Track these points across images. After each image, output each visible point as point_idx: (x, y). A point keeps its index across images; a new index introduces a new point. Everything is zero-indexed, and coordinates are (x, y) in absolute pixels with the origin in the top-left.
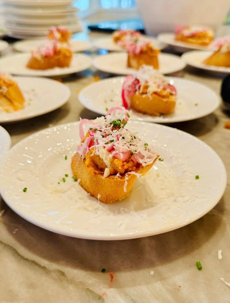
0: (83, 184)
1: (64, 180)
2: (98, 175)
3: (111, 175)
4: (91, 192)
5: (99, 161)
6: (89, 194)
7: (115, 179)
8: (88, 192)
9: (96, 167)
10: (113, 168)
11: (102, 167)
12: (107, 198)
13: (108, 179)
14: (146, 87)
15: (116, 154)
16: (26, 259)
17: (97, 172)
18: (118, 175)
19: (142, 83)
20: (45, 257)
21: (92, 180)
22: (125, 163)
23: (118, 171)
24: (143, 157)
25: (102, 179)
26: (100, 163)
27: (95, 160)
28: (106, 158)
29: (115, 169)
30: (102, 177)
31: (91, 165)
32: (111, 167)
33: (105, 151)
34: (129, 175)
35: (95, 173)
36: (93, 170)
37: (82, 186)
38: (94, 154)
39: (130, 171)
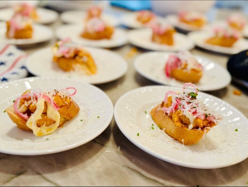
0: (168, 131)
1: (153, 128)
2: (184, 127)
3: (193, 128)
4: (175, 137)
5: (184, 119)
6: (173, 138)
7: (198, 131)
8: (172, 137)
9: (181, 122)
10: (195, 124)
11: (186, 122)
12: (189, 142)
13: (192, 131)
14: (186, 65)
15: (199, 115)
16: (149, 179)
17: (183, 125)
18: (200, 128)
19: (183, 62)
20: (160, 177)
21: (178, 130)
22: (204, 122)
23: (199, 126)
24: (215, 118)
25: (188, 130)
26: (185, 120)
27: (181, 118)
28: (192, 118)
29: (197, 125)
30: (188, 129)
31: (178, 121)
32: (193, 123)
33: (191, 113)
34: (207, 129)
35: (182, 126)
36: (180, 124)
37: (166, 133)
38: (182, 115)
39: (206, 127)
